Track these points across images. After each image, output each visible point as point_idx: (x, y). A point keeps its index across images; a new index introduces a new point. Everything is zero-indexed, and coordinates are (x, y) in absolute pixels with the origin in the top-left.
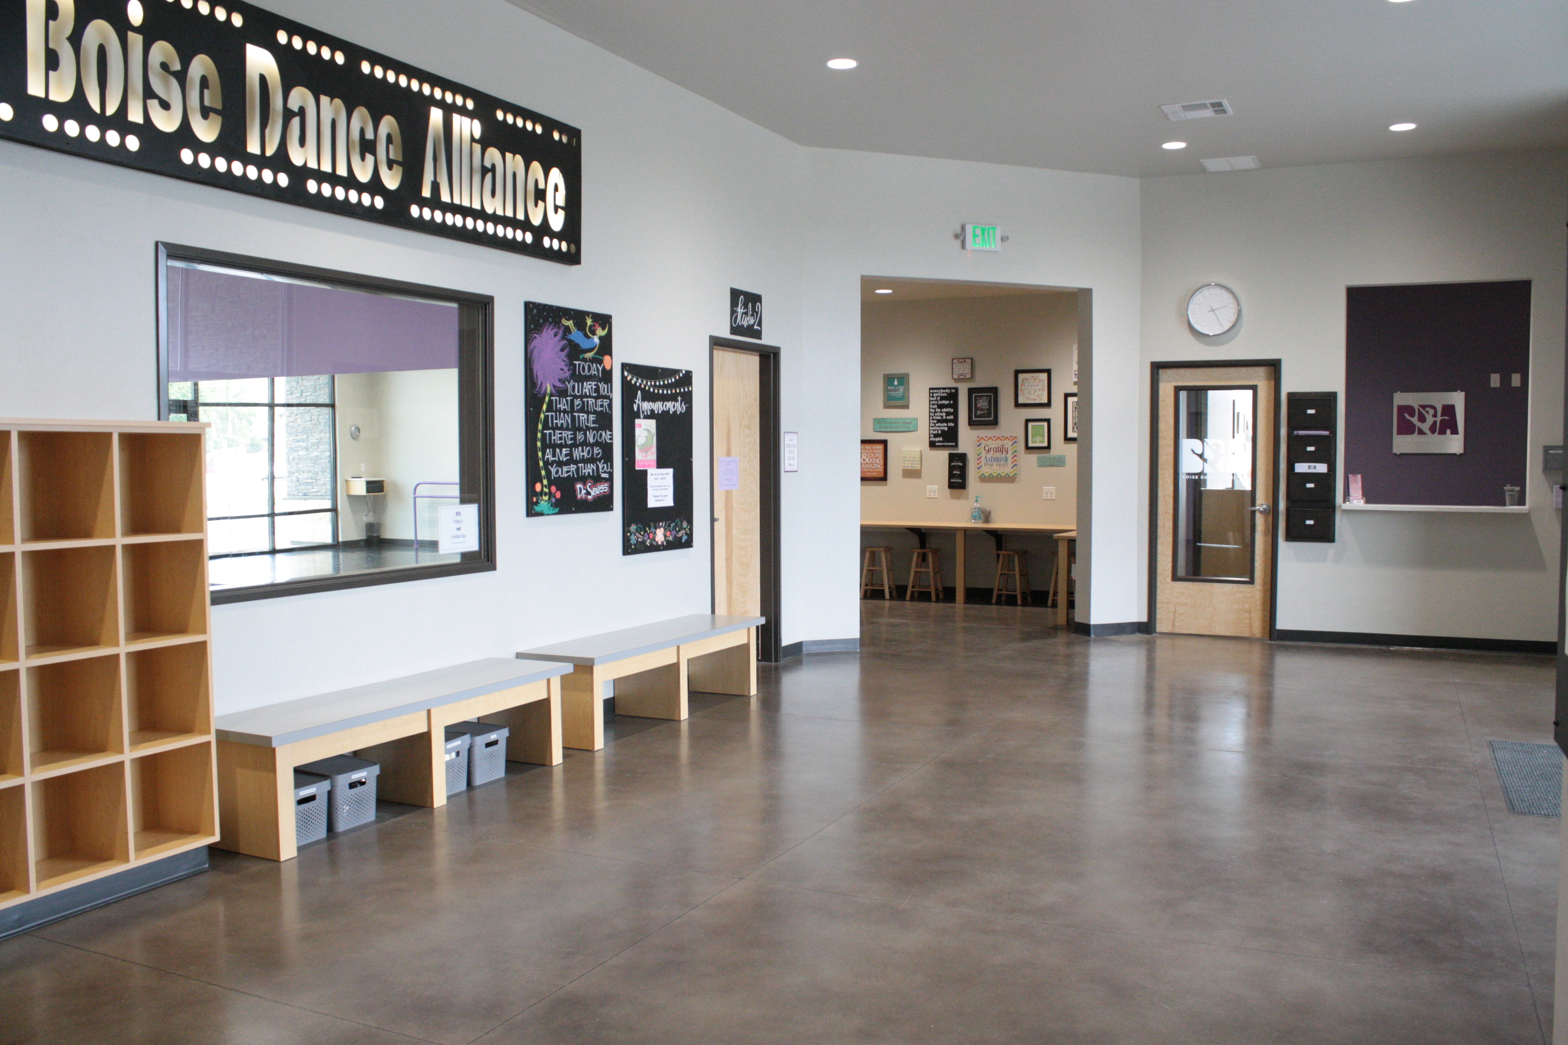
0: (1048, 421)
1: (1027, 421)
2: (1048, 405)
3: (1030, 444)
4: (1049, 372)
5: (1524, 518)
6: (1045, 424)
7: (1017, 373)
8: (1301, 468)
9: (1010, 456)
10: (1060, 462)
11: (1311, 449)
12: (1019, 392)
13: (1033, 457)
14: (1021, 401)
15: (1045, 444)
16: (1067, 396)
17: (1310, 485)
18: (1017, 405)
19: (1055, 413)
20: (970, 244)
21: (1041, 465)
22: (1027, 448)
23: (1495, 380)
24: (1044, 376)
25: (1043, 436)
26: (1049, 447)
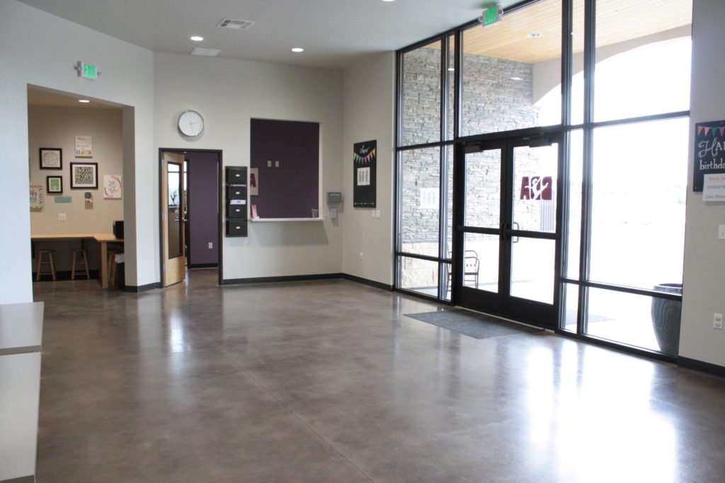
0: (61, 177)
1: (48, 177)
2: (61, 168)
3: (50, 190)
4: (60, 150)
5: (321, 222)
6: (59, 179)
7: (41, 150)
8: (234, 202)
9: (38, 197)
10: (68, 200)
11: (238, 193)
12: (43, 161)
13: (52, 198)
14: (44, 165)
15: (60, 190)
16: (71, 164)
17: (238, 210)
18: (41, 168)
19: (65, 173)
20: (85, 74)
21: (57, 201)
22: (49, 192)
23: (269, 164)
24: (58, 152)
25: (58, 185)
26: (61, 192)
